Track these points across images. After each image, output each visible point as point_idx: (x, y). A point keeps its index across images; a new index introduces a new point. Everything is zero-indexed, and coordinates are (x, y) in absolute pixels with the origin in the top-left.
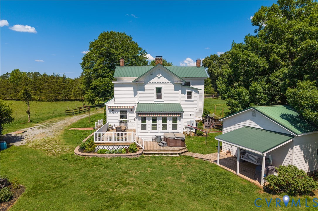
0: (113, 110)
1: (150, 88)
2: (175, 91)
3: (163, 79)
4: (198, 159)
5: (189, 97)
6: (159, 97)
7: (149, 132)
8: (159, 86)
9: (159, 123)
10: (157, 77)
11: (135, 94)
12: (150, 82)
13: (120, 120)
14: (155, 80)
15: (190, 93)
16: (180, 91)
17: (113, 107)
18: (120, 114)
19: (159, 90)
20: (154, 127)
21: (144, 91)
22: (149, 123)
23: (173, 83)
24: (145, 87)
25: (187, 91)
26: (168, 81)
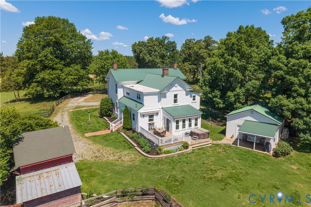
0: (143, 116)
1: (170, 95)
2: (186, 96)
3: (179, 88)
4: (223, 145)
5: (194, 99)
6: (175, 101)
7: (181, 130)
8: (176, 93)
9: (187, 123)
10: (175, 86)
11: (159, 100)
12: (170, 90)
13: (149, 122)
14: (174, 88)
15: (194, 97)
16: (189, 96)
17: (143, 114)
18: (149, 118)
19: (176, 96)
20: (184, 126)
21: (166, 98)
22: (181, 124)
23: (185, 90)
24: (167, 95)
25: (193, 95)
26: (182, 89)
